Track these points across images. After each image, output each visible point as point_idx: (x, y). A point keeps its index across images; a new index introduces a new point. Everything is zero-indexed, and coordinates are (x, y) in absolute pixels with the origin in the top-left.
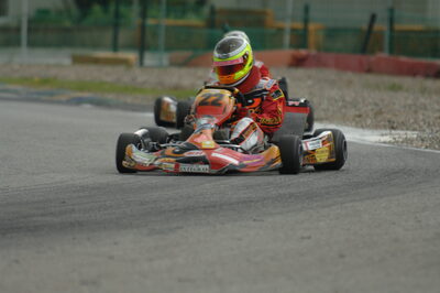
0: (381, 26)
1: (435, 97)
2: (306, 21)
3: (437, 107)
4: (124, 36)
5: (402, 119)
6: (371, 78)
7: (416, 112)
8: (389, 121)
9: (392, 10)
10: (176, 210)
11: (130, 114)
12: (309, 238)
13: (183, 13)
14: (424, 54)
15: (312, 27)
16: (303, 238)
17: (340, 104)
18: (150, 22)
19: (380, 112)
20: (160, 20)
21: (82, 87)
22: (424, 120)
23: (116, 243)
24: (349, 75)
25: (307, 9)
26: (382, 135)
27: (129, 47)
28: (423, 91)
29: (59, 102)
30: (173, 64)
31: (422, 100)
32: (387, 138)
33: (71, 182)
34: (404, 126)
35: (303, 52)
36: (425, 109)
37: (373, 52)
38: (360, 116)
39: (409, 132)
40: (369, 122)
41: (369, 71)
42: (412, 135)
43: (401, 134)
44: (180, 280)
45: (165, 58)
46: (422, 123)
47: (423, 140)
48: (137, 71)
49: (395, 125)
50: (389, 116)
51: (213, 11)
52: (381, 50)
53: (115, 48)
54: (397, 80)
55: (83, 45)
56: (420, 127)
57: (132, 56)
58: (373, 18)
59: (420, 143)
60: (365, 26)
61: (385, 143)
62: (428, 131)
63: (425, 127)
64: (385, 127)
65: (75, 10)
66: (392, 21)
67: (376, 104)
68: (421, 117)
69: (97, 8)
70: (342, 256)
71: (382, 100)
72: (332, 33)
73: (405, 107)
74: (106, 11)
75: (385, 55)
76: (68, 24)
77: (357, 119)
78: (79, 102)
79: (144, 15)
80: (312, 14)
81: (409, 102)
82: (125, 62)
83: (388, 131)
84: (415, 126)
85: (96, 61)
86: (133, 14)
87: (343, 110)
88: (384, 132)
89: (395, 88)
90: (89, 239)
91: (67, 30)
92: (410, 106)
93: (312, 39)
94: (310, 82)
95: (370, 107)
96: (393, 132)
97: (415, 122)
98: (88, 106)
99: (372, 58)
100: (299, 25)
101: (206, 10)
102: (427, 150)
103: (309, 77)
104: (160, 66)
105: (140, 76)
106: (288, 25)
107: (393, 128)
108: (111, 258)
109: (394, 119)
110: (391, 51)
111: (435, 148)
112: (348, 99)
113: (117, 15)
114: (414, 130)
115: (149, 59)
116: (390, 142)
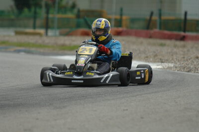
0: (155, 17)
1: (181, 49)
2: (121, 15)
3: (182, 53)
4: (38, 22)
5: (166, 58)
6: (151, 41)
7: (172, 55)
8: (161, 59)
9: (160, 10)
10: (66, 98)
11: (42, 57)
12: (127, 110)
13: (65, 12)
14: (175, 30)
15: (124, 17)
16: (124, 110)
17: (138, 52)
18: (50, 16)
19: (156, 56)
20: (55, 15)
21: (20, 45)
22: (176, 59)
23: (39, 113)
24: (141, 40)
25: (121, 10)
26: (158, 65)
27: (41, 27)
28: (175, 46)
29: (10, 52)
30: (61, 34)
31: (175, 50)
32: (160, 67)
33: (17, 87)
34: (167, 61)
35: (120, 29)
36: (176, 53)
37: (152, 29)
38: (147, 57)
39: (170, 64)
40: (151, 59)
41: (150, 37)
42: (171, 65)
43: (166, 65)
44: (69, 129)
45: (57, 32)
46: (175, 60)
47: (176, 67)
48: (45, 38)
49: (163, 61)
50: (160, 57)
51: (79, 11)
52: (156, 28)
53: (34, 27)
54: (163, 41)
55: (20, 26)
56: (175, 62)
57: (42, 31)
58: (152, 14)
59: (175, 69)
60: (148, 17)
61: (159, 69)
62: (178, 63)
63: (177, 62)
64: (158, 62)
65: (16, 11)
66: (160, 15)
67: (154, 52)
68: (175, 57)
69: (26, 10)
70: (142, 118)
71: (157, 50)
72: (133, 21)
73: (167, 53)
74: (30, 11)
75: (157, 30)
76: (13, 17)
77: (146, 59)
78: (19, 51)
79: (47, 13)
80: (124, 12)
81: (169, 51)
82: (39, 34)
83: (160, 64)
84: (173, 61)
85: (26, 34)
86: (42, 12)
87: (139, 55)
88: (158, 64)
89: (162, 45)
90: (26, 111)
91: (13, 20)
92: (170, 53)
93: (124, 23)
94: (123, 43)
95: (151, 54)
96: (163, 64)
97: (173, 59)
98: (23, 53)
99: (152, 32)
100: (118, 17)
101: (75, 11)
102: (178, 72)
103: (123, 40)
104: (55, 36)
105: (46, 40)
106: (113, 17)
107: (162, 62)
108: (37, 119)
109: (162, 58)
110: (160, 28)
111: (181, 71)
112: (141, 49)
113: (35, 13)
114: (172, 63)
115: (50, 33)
116: (161, 69)
